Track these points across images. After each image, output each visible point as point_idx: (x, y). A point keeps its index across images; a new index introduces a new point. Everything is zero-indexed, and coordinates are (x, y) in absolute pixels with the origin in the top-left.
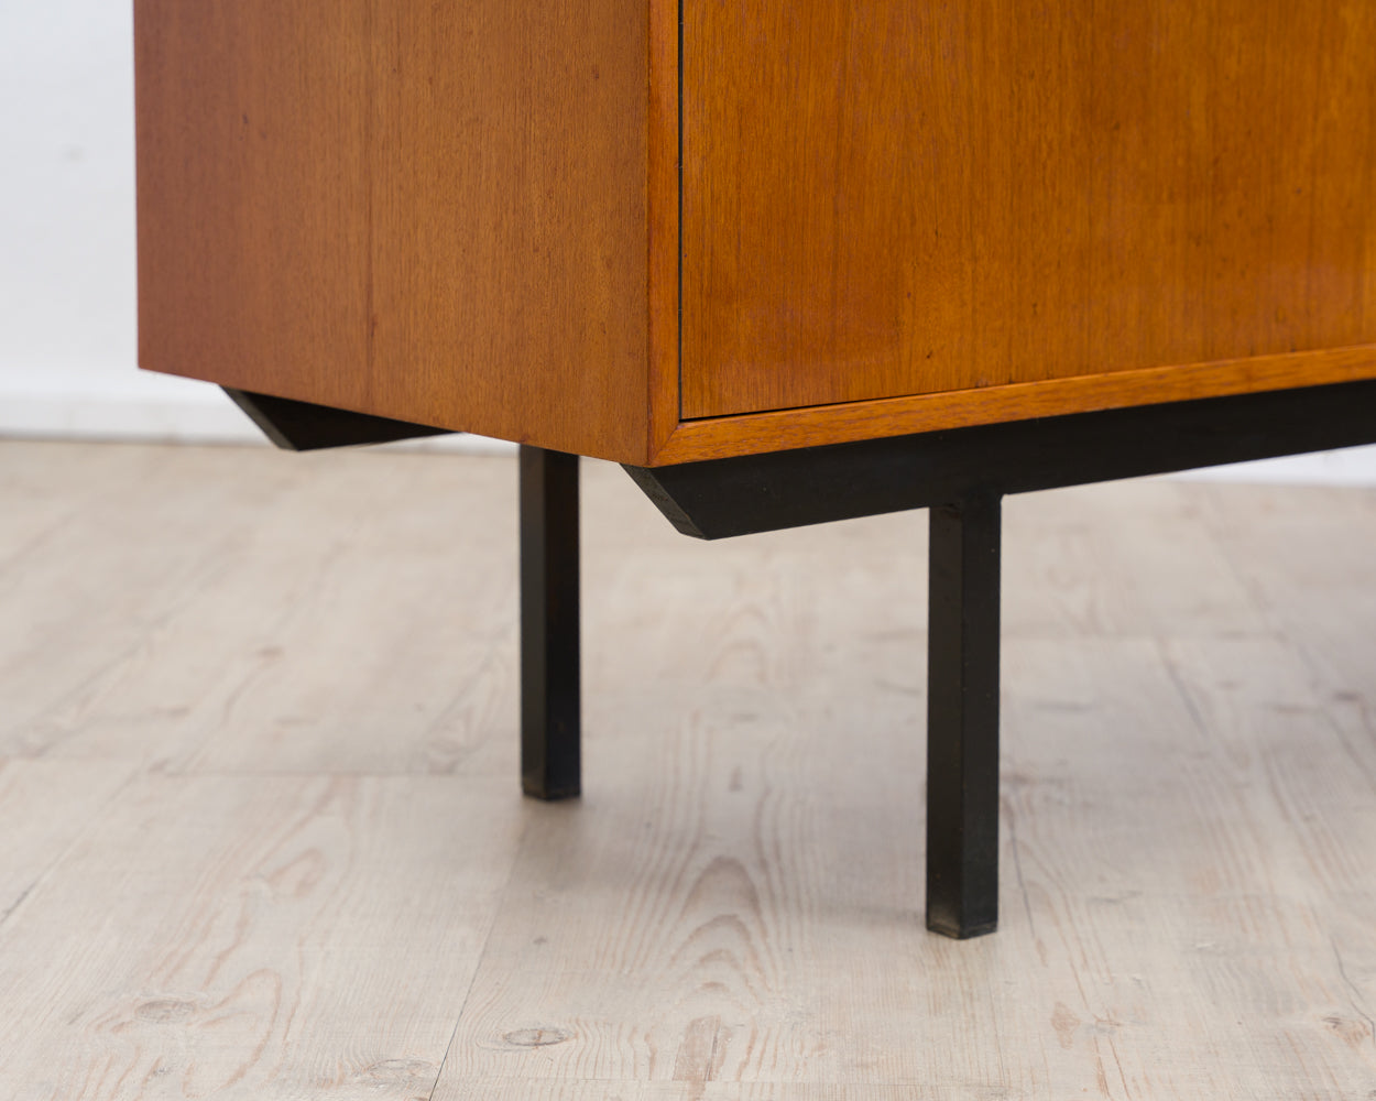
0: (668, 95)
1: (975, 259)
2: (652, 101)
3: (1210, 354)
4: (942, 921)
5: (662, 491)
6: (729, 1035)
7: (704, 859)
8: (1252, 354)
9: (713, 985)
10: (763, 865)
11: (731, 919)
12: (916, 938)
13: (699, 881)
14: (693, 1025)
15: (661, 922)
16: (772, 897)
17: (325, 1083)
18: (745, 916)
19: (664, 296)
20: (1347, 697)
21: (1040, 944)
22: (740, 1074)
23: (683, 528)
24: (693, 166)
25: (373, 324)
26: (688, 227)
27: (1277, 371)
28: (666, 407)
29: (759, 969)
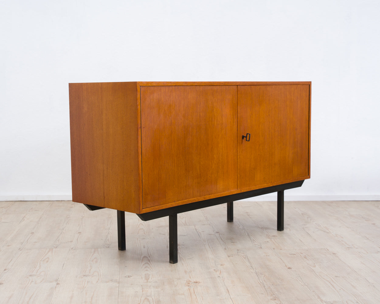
0: (141, 174)
1: (174, 188)
2: (139, 174)
3: (200, 196)
4: (171, 262)
5: (140, 216)
6: (150, 275)
7: (142, 256)
8: (205, 196)
9: (147, 270)
10: (150, 257)
11: (147, 263)
12: (168, 264)
13: (142, 259)
14: (145, 274)
15: (139, 264)
16: (151, 260)
17: (107, 282)
18: (149, 263)
19: (141, 196)
20: (217, 232)
21: (182, 264)
22: (151, 279)
23: (142, 220)
24: (143, 181)
25: (105, 197)
26: (143, 187)
27: (208, 197)
28: (141, 207)
29: (151, 268)
